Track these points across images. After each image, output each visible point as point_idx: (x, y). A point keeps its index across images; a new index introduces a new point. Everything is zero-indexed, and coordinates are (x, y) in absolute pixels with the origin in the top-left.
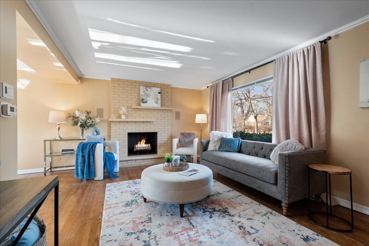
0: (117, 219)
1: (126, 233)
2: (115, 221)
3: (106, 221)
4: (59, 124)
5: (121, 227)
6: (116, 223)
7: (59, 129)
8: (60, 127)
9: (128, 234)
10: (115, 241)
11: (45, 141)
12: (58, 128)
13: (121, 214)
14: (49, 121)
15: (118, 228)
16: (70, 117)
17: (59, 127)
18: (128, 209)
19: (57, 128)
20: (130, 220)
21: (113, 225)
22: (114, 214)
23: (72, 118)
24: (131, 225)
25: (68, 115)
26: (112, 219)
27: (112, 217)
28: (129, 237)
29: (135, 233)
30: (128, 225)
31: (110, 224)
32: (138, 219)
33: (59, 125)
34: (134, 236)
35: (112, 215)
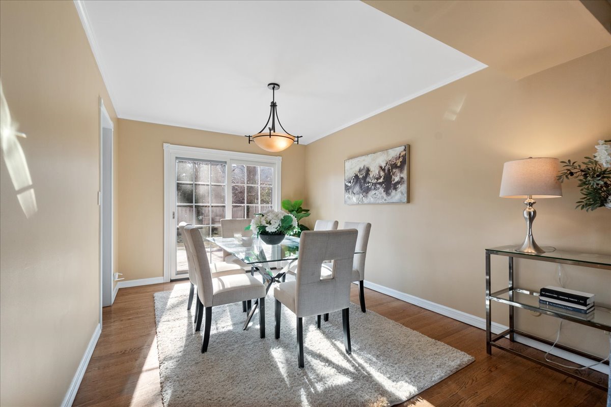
4: (532, 201)
7: (532, 218)
8: (535, 212)
11: (489, 252)
12: (530, 214)
14: (502, 194)
16: (572, 174)
17: (532, 210)
19: (526, 216)
23: (582, 178)
25: (563, 169)
33: (531, 204)
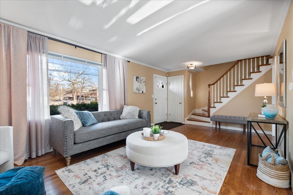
0: (211, 176)
1: (211, 165)
2: (213, 176)
3: (220, 180)
5: (212, 170)
6: (213, 174)
9: (210, 164)
10: (219, 165)
13: (206, 178)
15: (214, 171)
18: (196, 179)
20: (202, 170)
21: (216, 173)
22: (210, 181)
24: (205, 167)
26: (214, 178)
27: (213, 180)
28: (211, 163)
29: (207, 163)
30: (206, 168)
31: (217, 176)
32: (197, 167)
34: (208, 162)
35: (213, 182)
